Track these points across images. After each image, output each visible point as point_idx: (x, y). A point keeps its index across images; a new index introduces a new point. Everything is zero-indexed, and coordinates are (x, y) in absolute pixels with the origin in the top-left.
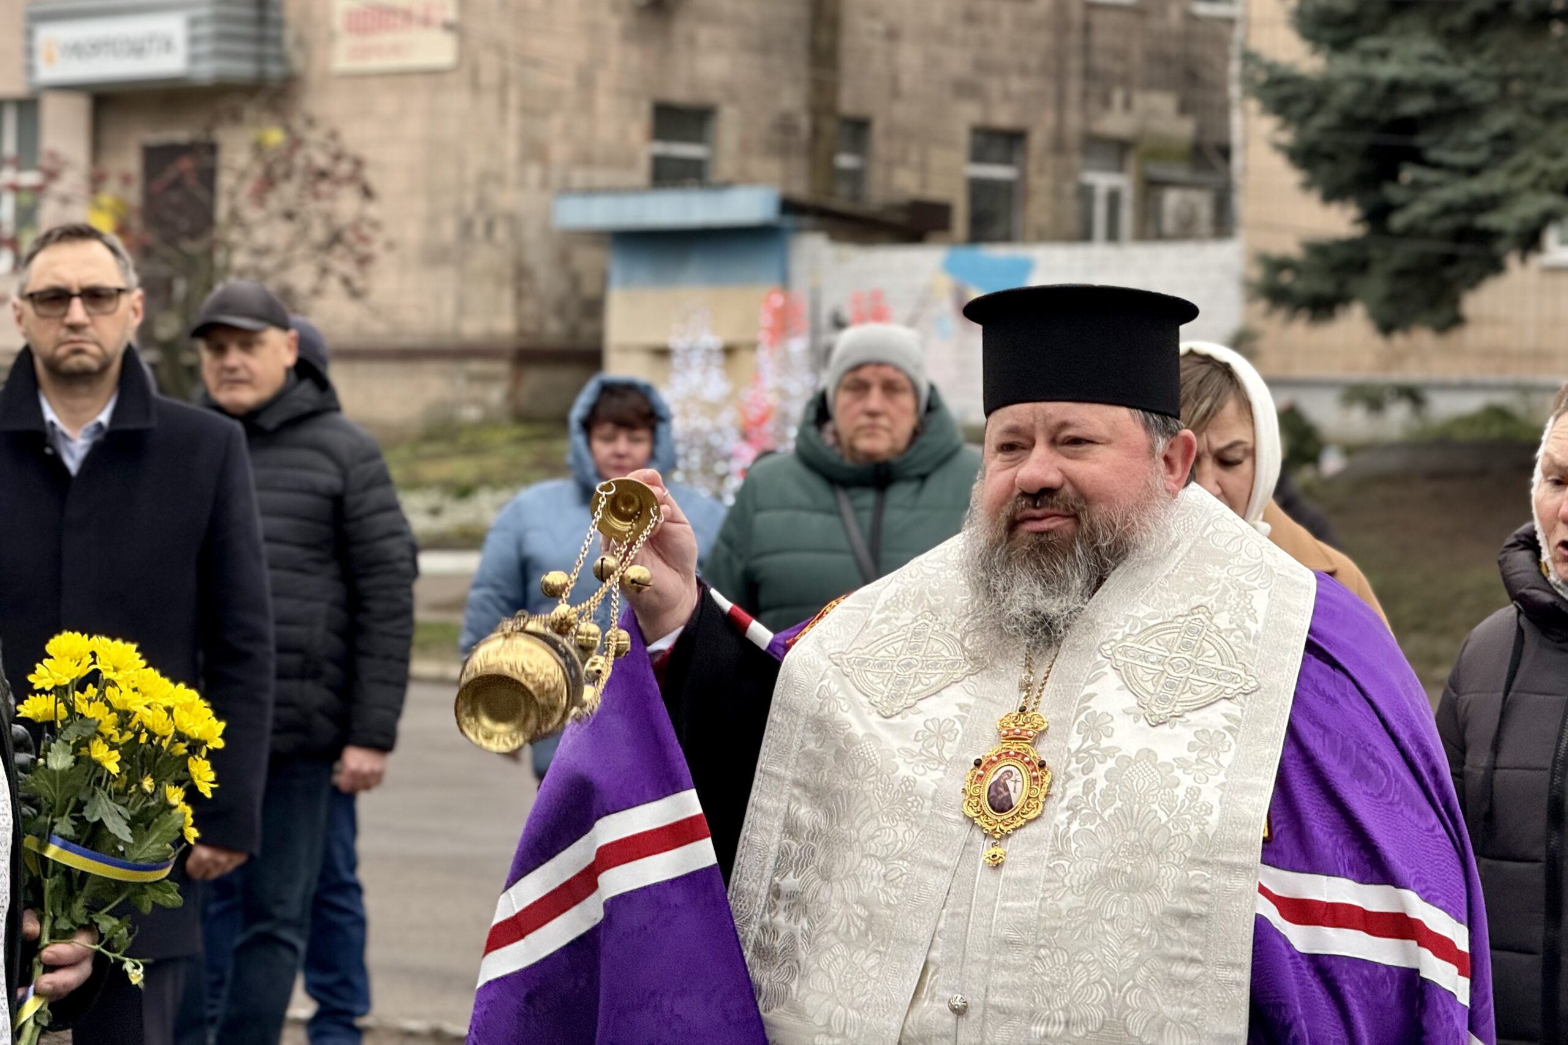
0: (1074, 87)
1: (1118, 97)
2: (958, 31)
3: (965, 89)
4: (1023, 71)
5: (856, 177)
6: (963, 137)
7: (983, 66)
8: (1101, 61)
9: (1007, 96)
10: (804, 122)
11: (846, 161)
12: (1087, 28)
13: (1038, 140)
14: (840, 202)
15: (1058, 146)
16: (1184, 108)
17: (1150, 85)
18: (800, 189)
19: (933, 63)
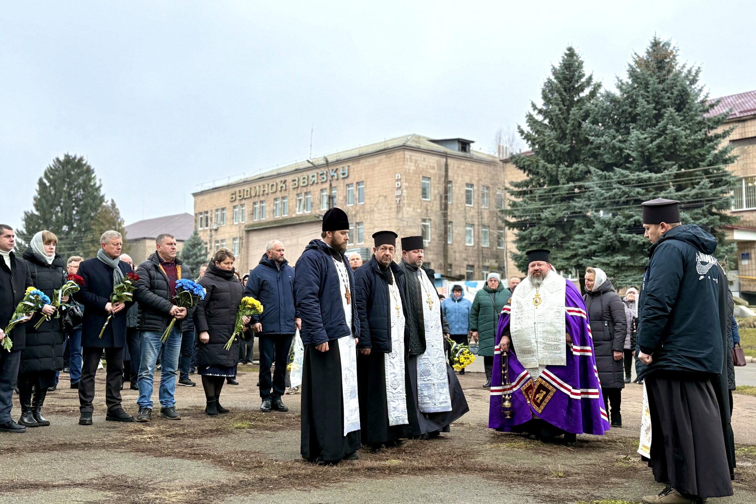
0: (481, 259)
1: (487, 260)
2: (464, 251)
3: (465, 260)
4: (473, 257)
5: (450, 272)
6: (465, 266)
7: (468, 256)
8: (485, 255)
9: (471, 261)
10: (443, 264)
11: (449, 270)
12: (482, 251)
13: (476, 266)
14: (449, 275)
15: (479, 267)
16: (496, 262)
17: (491, 258)
18: (443, 274)
19: (461, 256)
